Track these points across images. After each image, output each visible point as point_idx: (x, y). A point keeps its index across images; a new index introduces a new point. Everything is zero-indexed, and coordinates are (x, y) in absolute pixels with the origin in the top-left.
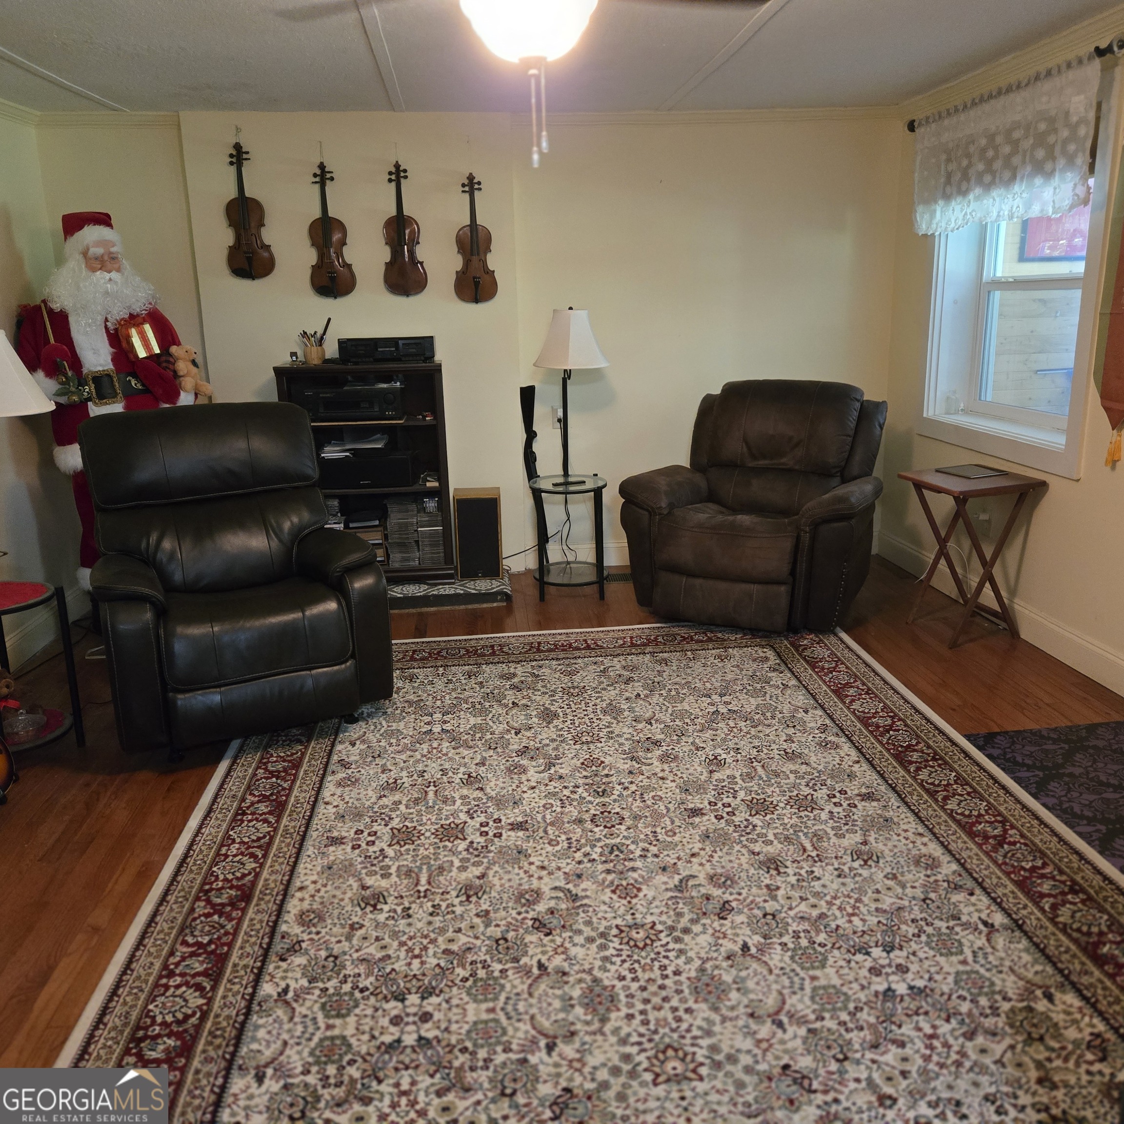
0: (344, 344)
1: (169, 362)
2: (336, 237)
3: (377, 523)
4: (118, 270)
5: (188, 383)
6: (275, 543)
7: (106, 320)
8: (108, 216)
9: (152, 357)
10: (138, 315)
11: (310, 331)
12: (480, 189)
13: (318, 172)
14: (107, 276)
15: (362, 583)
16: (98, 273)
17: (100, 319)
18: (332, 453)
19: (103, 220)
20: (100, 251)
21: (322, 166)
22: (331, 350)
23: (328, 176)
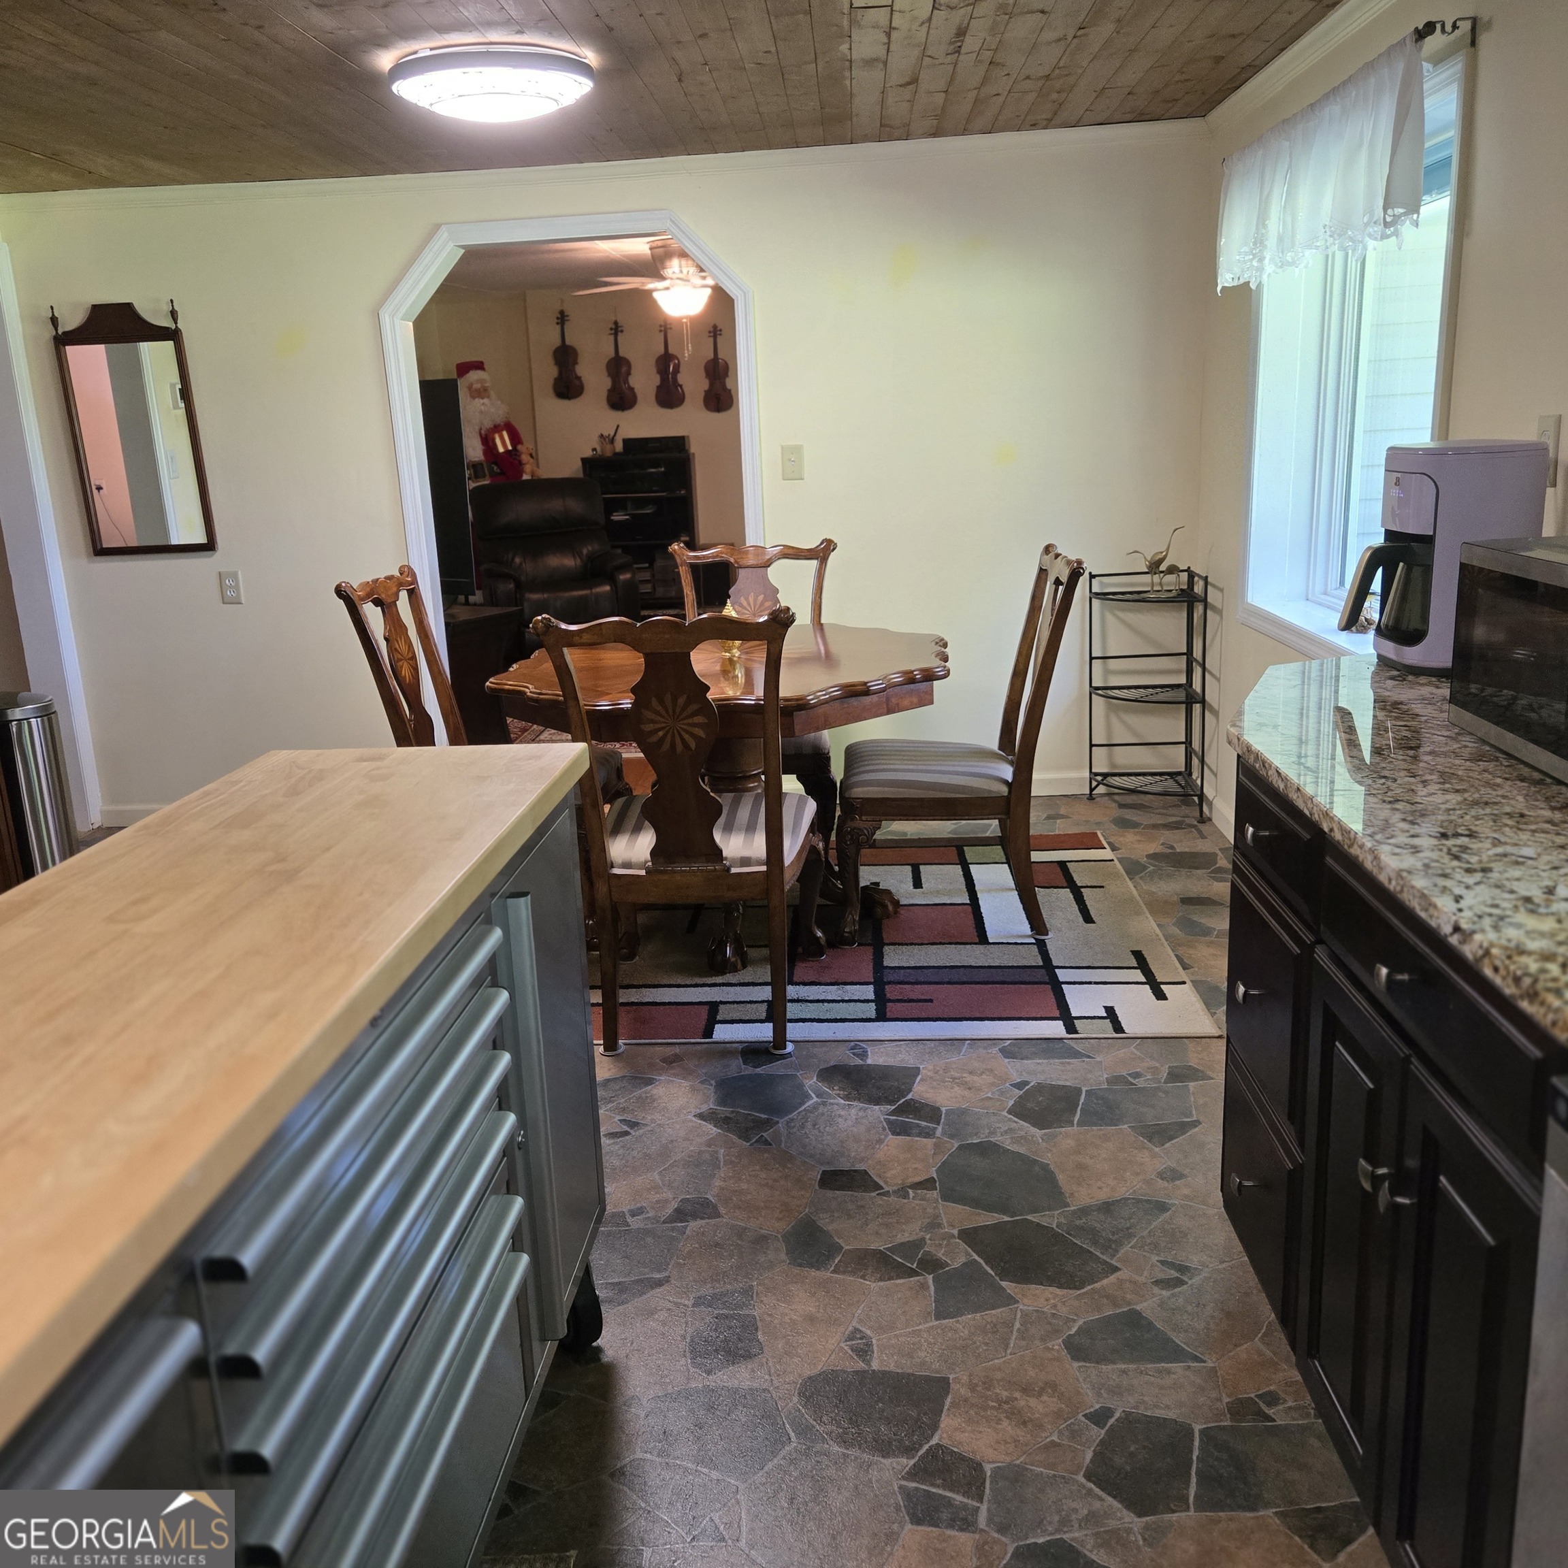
0: (627, 442)
1: (516, 455)
2: (624, 369)
3: (647, 565)
4: (488, 397)
5: (528, 468)
6: (578, 561)
7: (481, 429)
8: (482, 363)
9: (507, 452)
10: (499, 425)
11: (606, 434)
12: (720, 335)
13: (613, 327)
14: (482, 401)
15: (625, 577)
16: (477, 400)
17: (477, 428)
18: (617, 517)
19: (479, 366)
20: (478, 386)
21: (616, 323)
22: (619, 447)
23: (620, 329)
